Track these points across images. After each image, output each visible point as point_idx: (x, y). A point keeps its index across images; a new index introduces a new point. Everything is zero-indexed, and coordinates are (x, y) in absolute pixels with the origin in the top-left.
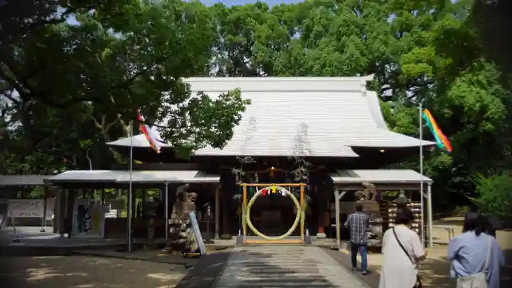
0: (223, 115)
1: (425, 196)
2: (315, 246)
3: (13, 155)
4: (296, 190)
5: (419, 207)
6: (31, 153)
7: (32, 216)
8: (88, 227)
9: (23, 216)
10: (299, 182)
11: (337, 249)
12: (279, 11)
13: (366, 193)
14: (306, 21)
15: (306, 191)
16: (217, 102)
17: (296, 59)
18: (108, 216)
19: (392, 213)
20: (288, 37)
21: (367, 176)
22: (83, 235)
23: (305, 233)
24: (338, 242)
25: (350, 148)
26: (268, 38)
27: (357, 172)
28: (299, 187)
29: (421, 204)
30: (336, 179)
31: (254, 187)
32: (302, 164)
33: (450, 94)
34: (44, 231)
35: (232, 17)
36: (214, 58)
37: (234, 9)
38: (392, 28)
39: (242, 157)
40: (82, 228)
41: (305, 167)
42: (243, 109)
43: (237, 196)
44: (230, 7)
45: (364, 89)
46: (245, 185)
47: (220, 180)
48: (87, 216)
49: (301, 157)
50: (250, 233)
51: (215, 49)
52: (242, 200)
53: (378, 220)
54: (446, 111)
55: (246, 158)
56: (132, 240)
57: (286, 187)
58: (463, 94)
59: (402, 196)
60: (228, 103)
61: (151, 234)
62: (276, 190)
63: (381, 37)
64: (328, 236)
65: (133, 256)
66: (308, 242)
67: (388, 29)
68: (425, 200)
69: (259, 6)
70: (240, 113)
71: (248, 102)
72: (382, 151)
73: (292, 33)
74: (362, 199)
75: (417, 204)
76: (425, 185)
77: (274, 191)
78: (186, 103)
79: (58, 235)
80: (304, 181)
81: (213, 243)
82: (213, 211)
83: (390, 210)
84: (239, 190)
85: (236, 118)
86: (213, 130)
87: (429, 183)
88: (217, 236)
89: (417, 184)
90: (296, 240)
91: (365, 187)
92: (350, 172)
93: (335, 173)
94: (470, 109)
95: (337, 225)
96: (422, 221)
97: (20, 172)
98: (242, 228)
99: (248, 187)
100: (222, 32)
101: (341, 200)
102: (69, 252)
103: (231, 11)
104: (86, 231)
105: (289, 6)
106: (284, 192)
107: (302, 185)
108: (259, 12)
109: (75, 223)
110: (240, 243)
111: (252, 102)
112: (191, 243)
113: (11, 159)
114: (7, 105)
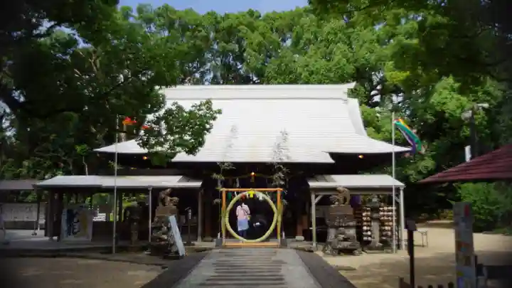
0: (196, 125)
1: (398, 200)
2: (291, 248)
3: (10, 160)
4: (273, 195)
5: (391, 211)
6: (28, 158)
7: (26, 220)
8: (75, 231)
9: (17, 220)
10: (276, 187)
11: (312, 251)
12: (270, 19)
13: (340, 197)
14: (297, 28)
15: (283, 196)
16: (191, 112)
17: (286, 65)
18: (96, 219)
19: (367, 216)
20: (279, 44)
21: (342, 181)
22: (72, 238)
23: (281, 236)
24: (314, 244)
25: (328, 154)
26: (260, 44)
27: (334, 177)
28: (276, 192)
29: (394, 208)
30: (312, 184)
31: (233, 192)
32: (280, 169)
33: (432, 100)
34: (36, 234)
35: (224, 25)
36: (209, 64)
37: (227, 16)
38: (378, 36)
39: (223, 163)
40: (70, 231)
41: (283, 173)
42: (214, 119)
43: (217, 200)
44: (223, 15)
45: (345, 97)
46: (224, 190)
47: (202, 185)
48: (75, 220)
49: (278, 163)
50: (229, 235)
51: (209, 56)
52: (221, 204)
53: (351, 224)
54: (428, 117)
55: (226, 164)
56: (116, 243)
57: (264, 192)
58: (444, 101)
59: (375, 200)
60: (201, 112)
61: (135, 237)
62: (254, 195)
63: (367, 45)
64: (306, 239)
65: (116, 258)
66: (283, 245)
67: (374, 37)
68: (398, 204)
69: (251, 13)
70: (211, 122)
71: (220, 112)
72: (360, 157)
73: (284, 40)
74: (337, 203)
75: (390, 208)
76: (398, 189)
77: (252, 196)
78: (162, 112)
79: (47, 238)
80: (281, 186)
81: (194, 245)
82: (195, 213)
83: (364, 214)
84: (219, 195)
85: (208, 126)
86: (187, 137)
87: (402, 188)
88: (199, 238)
89: (389, 189)
90: (272, 243)
91: (339, 192)
92: (327, 177)
93: (313, 178)
94: (451, 115)
95: (314, 228)
96: (394, 224)
97: (17, 177)
98: (221, 231)
99: (227, 192)
100: (215, 39)
101: (317, 204)
102: (55, 254)
103: (223, 19)
104: (74, 233)
105: (280, 14)
106: (261, 196)
107: (279, 190)
108: (252, 20)
109: (64, 226)
110: (219, 245)
111: (223, 112)
112: (172, 245)
113: (8, 164)
114: (5, 111)
